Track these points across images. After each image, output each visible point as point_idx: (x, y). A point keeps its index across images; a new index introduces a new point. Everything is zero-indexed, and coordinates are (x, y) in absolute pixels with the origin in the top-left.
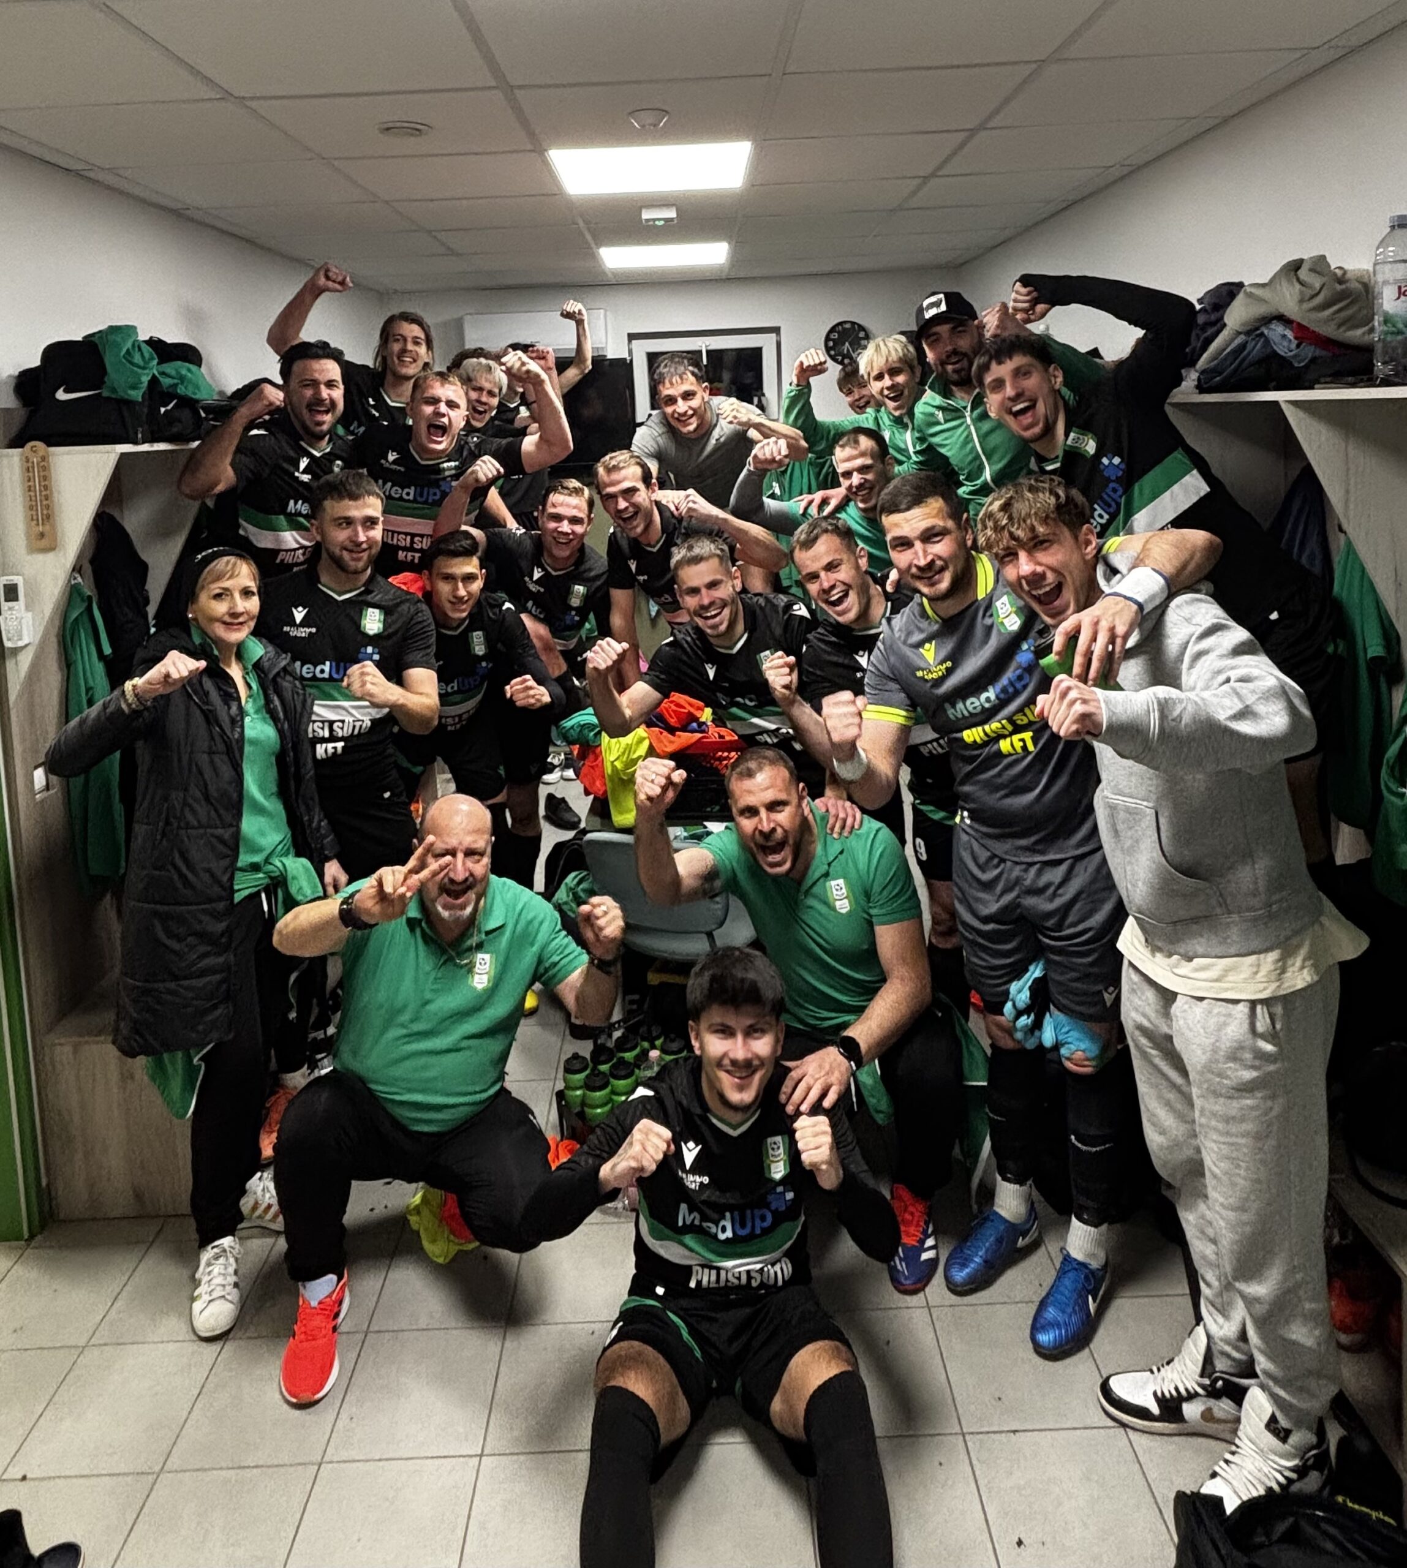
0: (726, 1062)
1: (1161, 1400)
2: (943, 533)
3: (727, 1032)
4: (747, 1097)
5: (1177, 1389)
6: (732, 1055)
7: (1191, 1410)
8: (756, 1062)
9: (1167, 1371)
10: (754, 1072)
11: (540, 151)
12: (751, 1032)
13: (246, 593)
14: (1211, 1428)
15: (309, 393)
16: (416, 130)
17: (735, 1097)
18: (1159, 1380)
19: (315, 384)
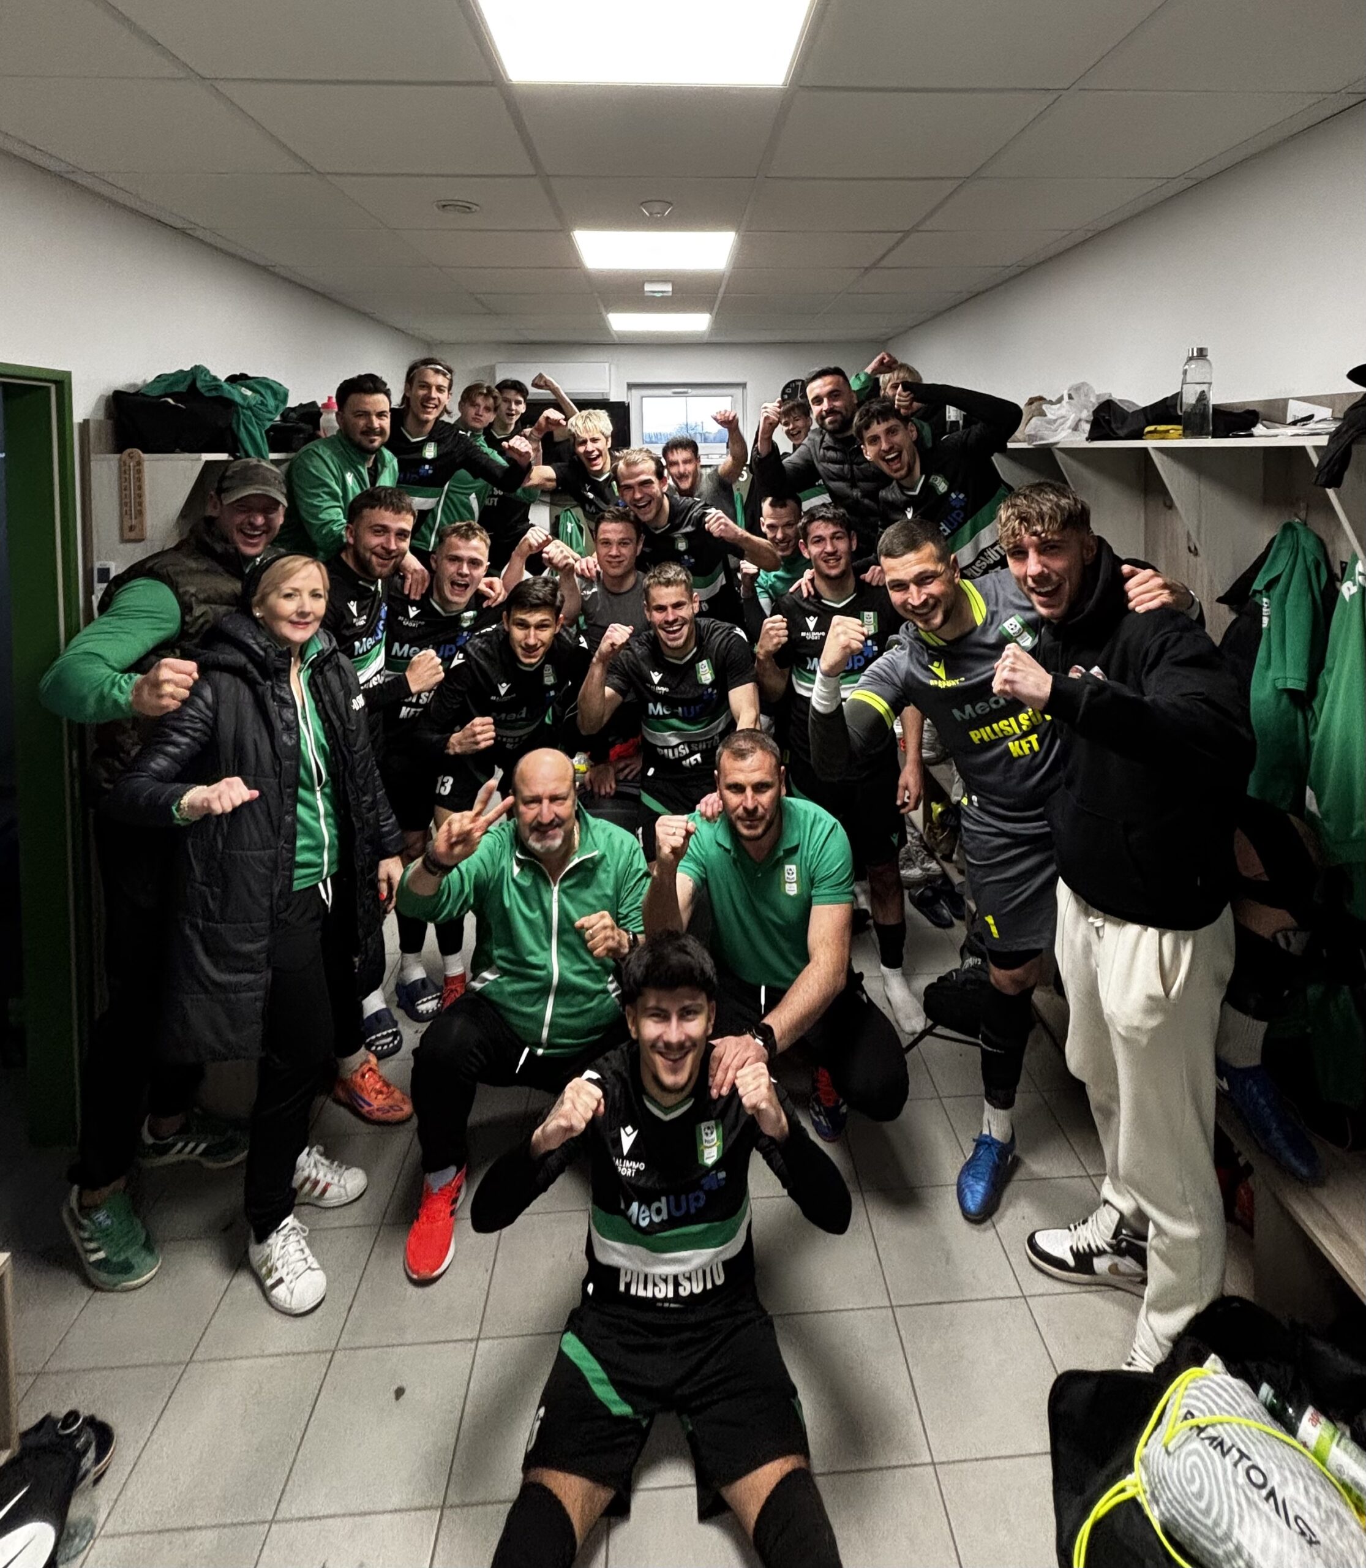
0: (660, 1044)
1: (1076, 1254)
2: (933, 576)
3: (663, 1016)
4: (682, 1078)
5: (1089, 1246)
6: (665, 1038)
7: (1101, 1264)
8: (688, 1044)
9: (1082, 1229)
10: (686, 1054)
11: (564, 231)
12: (685, 1014)
13: (315, 594)
14: (1115, 1280)
15: (362, 422)
16: (467, 208)
17: (668, 1079)
18: (1076, 1238)
19: (367, 414)
